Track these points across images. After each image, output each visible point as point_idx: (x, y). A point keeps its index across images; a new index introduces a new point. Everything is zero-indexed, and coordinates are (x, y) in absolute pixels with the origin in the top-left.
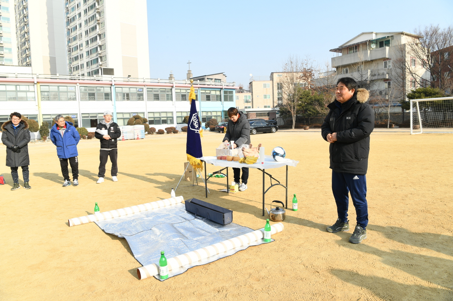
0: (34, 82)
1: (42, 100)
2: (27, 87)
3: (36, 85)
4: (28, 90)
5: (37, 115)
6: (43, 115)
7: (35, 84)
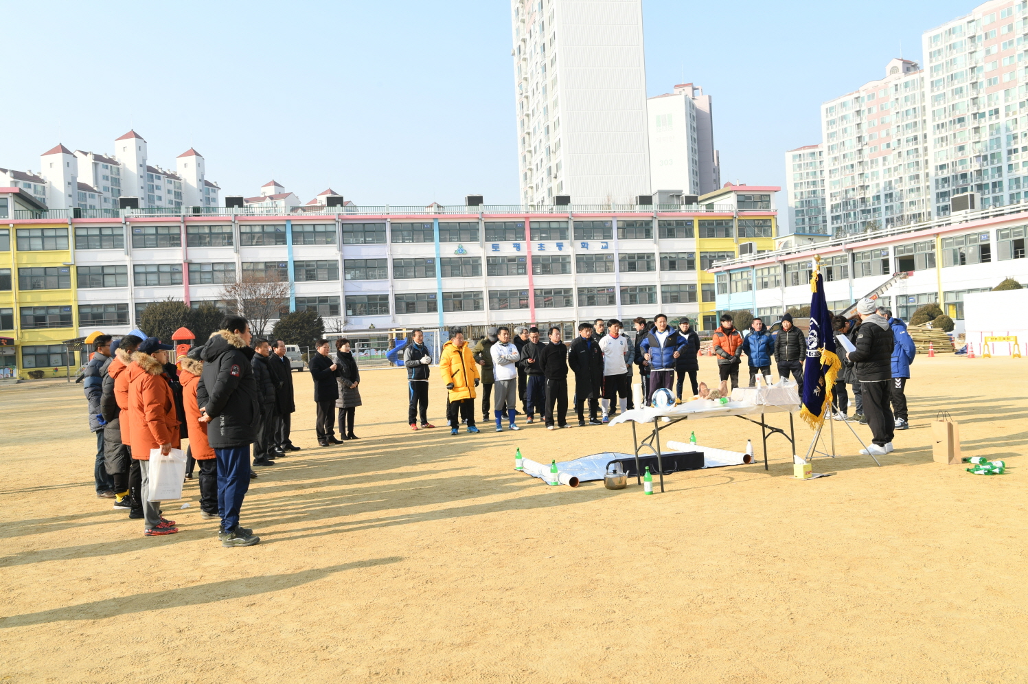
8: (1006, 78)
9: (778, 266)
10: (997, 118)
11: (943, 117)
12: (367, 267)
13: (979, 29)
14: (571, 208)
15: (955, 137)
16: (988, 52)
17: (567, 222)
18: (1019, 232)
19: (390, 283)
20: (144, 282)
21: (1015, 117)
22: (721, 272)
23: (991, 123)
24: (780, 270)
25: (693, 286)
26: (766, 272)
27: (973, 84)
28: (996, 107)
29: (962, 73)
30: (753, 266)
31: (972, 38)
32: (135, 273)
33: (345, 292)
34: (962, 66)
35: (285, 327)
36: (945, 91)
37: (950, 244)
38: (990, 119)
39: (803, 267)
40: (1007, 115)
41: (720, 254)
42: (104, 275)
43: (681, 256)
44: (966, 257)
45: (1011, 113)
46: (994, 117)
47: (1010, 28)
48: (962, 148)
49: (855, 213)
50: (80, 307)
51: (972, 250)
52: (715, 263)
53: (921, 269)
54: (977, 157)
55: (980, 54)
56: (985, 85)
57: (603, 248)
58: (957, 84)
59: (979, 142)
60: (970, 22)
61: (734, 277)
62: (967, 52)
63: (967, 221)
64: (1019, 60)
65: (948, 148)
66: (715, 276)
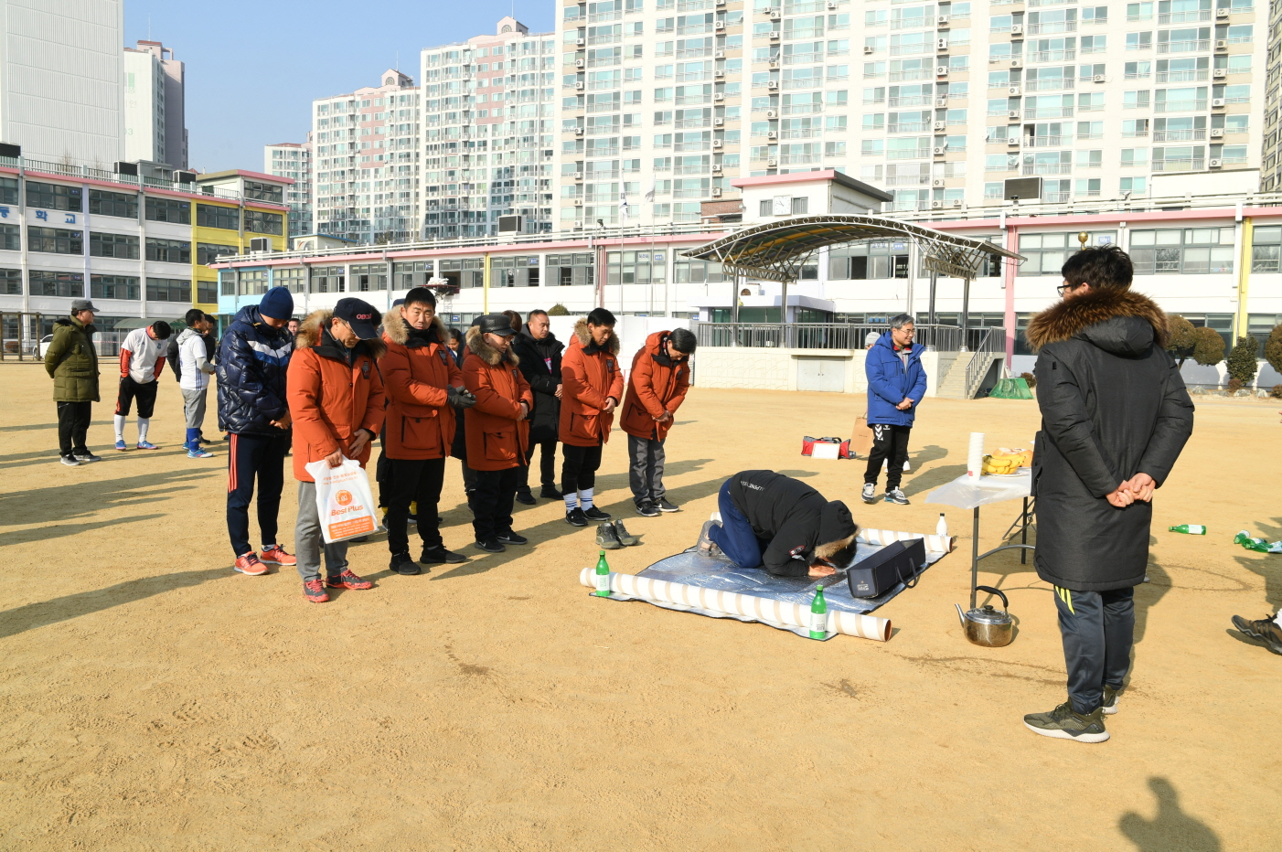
0: (1234, 217)
1: (1254, 271)
2: (1215, 233)
3: (1239, 229)
4: (1215, 241)
5: (1231, 315)
6: (1251, 315)
7: (1239, 222)
8: (495, 113)
9: (302, 269)
10: (485, 150)
11: (436, 138)
13: (473, 60)
14: (22, 163)
15: (446, 161)
16: (480, 84)
17: (16, 180)
18: (568, 260)
21: (499, 152)
22: (227, 268)
23: (479, 153)
24: (304, 273)
25: (188, 282)
26: (286, 274)
27: (465, 112)
28: (484, 139)
29: (456, 98)
30: (270, 266)
31: (467, 67)
34: (456, 92)
36: (439, 113)
37: (499, 264)
38: (479, 149)
39: (332, 273)
40: (493, 149)
41: (221, 248)
43: (173, 245)
44: (515, 279)
45: (497, 147)
46: (482, 148)
47: (500, 66)
48: (452, 173)
49: (343, 224)
51: (520, 273)
52: (219, 257)
53: (467, 286)
54: (465, 184)
55: (473, 85)
56: (476, 115)
57: (67, 222)
58: (451, 110)
59: (468, 170)
60: (465, 51)
61: (244, 276)
62: (462, 79)
63: (517, 242)
64: (506, 99)
65: (439, 170)
66: (219, 274)
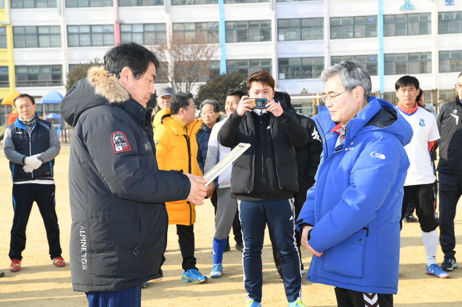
12: (302, 27)
19: (326, 44)
20: (77, 43)
32: (69, 34)
33: (277, 54)
35: (208, 91)
42: (38, 35)
50: (16, 67)
